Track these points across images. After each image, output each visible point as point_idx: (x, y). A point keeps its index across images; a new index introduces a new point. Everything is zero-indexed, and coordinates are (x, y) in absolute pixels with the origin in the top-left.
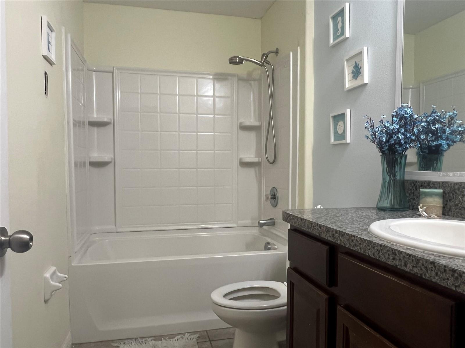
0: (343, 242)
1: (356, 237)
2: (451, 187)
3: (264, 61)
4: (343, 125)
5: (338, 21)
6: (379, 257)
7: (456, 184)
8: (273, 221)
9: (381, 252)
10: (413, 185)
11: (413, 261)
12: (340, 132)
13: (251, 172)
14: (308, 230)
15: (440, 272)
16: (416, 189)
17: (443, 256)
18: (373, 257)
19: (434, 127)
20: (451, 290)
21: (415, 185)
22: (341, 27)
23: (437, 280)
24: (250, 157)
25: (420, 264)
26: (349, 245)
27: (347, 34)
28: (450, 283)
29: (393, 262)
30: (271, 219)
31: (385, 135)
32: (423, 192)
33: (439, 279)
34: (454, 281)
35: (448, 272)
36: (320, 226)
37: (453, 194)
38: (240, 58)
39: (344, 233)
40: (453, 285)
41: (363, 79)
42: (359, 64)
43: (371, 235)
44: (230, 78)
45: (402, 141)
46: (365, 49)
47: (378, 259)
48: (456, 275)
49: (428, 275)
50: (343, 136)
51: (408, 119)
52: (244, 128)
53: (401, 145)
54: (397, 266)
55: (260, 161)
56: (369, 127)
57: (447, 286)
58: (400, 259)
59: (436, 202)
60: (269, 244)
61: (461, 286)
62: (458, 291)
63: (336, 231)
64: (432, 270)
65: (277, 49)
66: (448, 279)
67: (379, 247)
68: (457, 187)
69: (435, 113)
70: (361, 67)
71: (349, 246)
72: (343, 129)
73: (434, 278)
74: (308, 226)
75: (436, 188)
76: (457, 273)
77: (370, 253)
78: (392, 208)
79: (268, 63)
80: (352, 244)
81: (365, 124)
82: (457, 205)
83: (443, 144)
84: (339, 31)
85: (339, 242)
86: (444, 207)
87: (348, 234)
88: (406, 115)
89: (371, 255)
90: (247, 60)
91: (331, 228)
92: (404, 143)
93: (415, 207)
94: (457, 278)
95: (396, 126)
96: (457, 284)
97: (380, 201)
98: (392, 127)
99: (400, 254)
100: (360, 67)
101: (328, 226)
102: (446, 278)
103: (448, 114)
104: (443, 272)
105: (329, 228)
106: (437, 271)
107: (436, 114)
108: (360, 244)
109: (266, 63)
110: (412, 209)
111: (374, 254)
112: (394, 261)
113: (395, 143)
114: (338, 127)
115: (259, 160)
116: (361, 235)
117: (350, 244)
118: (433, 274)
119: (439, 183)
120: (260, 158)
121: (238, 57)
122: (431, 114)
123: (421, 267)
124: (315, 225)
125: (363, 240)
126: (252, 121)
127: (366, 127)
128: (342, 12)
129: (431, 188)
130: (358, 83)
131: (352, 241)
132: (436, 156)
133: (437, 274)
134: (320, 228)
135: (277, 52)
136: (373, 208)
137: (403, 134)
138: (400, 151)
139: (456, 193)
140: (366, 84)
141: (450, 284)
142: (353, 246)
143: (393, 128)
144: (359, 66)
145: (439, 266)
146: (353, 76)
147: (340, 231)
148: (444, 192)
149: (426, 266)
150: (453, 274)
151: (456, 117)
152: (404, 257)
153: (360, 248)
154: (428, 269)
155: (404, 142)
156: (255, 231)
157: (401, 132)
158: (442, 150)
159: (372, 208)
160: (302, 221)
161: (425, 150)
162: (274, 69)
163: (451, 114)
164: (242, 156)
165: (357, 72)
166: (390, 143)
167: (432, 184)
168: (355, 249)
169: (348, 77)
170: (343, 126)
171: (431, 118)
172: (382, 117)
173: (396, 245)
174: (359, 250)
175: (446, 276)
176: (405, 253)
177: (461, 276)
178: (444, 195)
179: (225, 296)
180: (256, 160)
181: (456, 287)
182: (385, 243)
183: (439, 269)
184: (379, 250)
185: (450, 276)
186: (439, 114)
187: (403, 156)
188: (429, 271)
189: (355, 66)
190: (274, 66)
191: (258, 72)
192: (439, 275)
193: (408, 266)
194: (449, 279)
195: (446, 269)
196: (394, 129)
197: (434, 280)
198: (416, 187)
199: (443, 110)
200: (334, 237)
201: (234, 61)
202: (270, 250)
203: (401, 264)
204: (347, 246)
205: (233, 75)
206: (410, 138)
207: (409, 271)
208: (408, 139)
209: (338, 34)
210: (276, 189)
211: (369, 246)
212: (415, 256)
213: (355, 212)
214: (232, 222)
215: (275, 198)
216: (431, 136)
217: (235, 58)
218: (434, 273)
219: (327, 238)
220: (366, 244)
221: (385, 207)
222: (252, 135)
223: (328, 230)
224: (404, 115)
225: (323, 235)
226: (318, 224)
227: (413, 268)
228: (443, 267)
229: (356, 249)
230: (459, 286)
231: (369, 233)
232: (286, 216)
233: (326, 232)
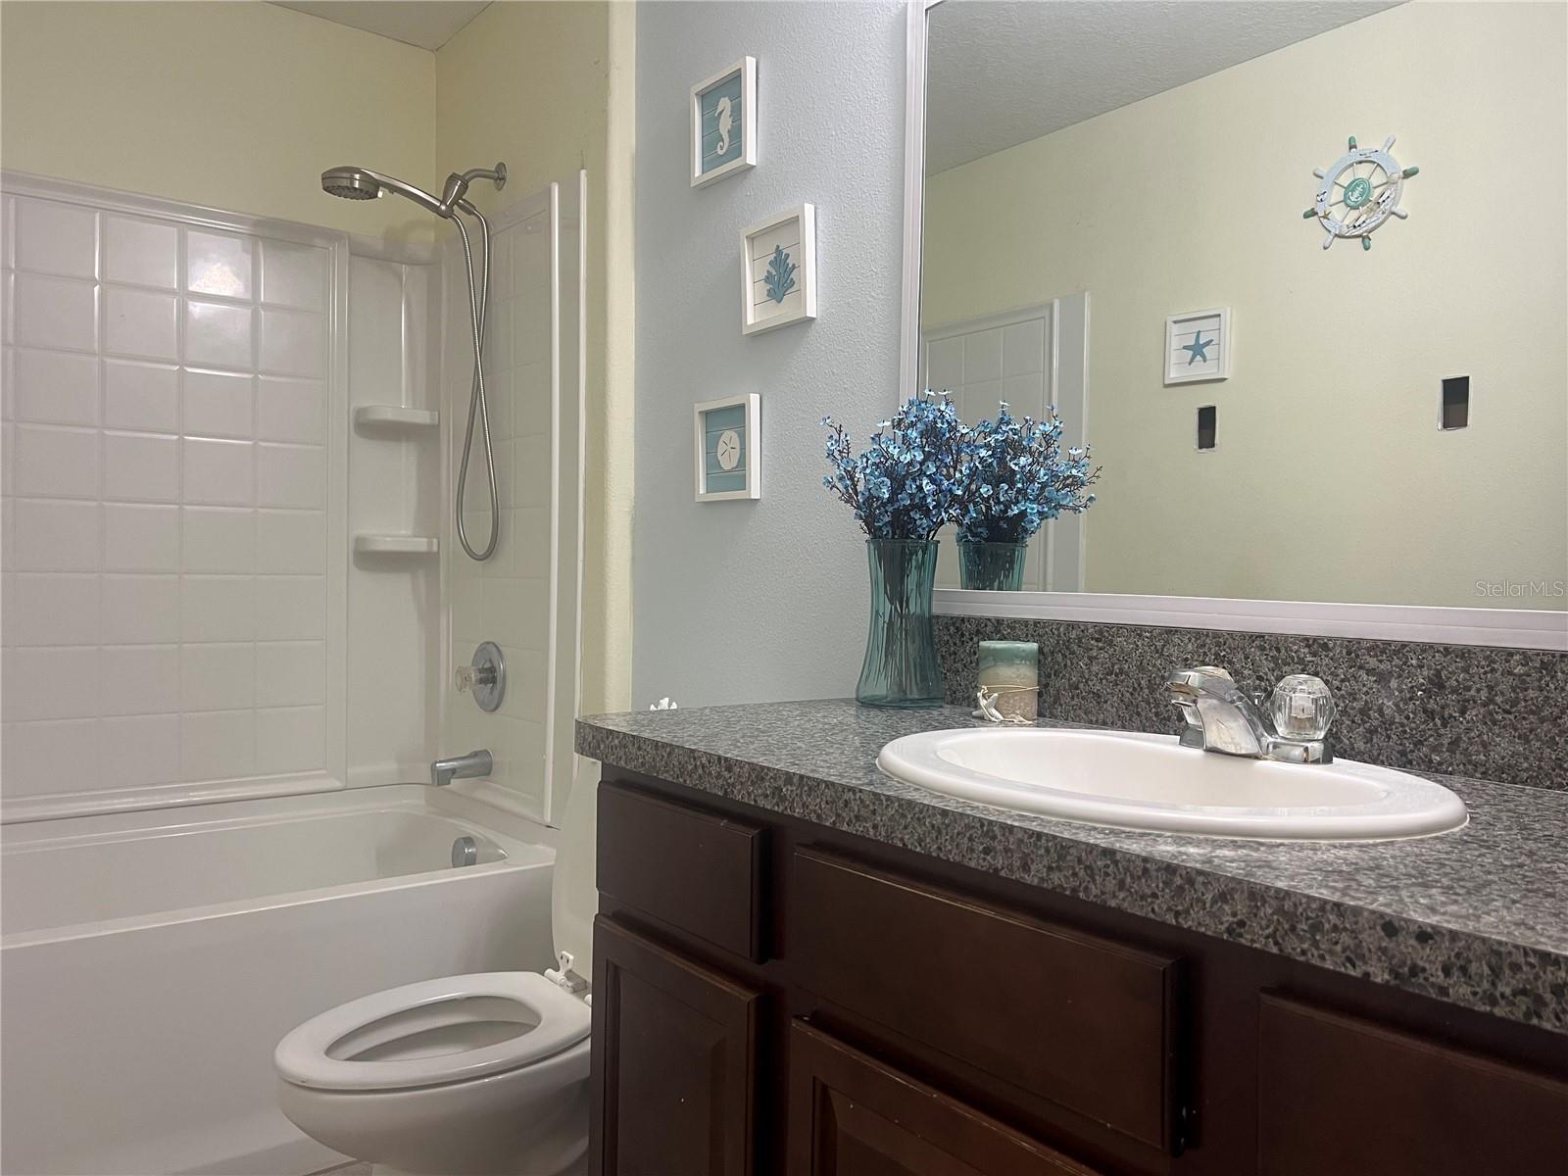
0: (815, 811)
1: (861, 791)
2: (1059, 636)
3: (455, 202)
4: (736, 443)
5: (719, 110)
6: (939, 848)
7: (1072, 625)
8: (487, 759)
9: (944, 832)
10: (952, 629)
11: (1047, 850)
12: (728, 463)
13: (398, 592)
14: (681, 780)
15: (1132, 877)
16: (963, 642)
17: (1124, 832)
18: (918, 849)
19: (1016, 464)
20: (1163, 924)
21: (957, 628)
22: (729, 131)
23: (1124, 899)
24: (397, 533)
25: (1069, 858)
26: (834, 818)
27: (751, 157)
28: (1160, 907)
29: (984, 859)
30: (475, 755)
31: (885, 479)
32: (988, 649)
33: (1129, 898)
34: (1172, 897)
35: (1155, 873)
36: (729, 764)
37: (1064, 656)
38: (366, 177)
39: (819, 782)
40: (1169, 909)
41: (801, 302)
42: (787, 256)
43: (898, 782)
44: (318, 242)
45: (929, 500)
46: (809, 210)
47: (934, 854)
48: (1178, 881)
49: (1094, 891)
50: (738, 478)
51: (944, 435)
52: (371, 429)
53: (927, 513)
54: (996, 870)
55: (435, 549)
56: (836, 454)
57: (1152, 916)
58: (1007, 850)
59: (1022, 678)
60: (469, 841)
61: (1192, 912)
62: (1185, 926)
63: (789, 778)
64: (1107, 874)
65: (501, 166)
66: (1154, 895)
67: (938, 816)
68: (1073, 635)
69: (1008, 423)
70: (794, 265)
71: (834, 823)
72: (736, 454)
73: (1114, 896)
74: (682, 767)
75: (1017, 639)
76: (1181, 876)
77: (908, 838)
78: (901, 701)
79: (469, 210)
80: (844, 814)
81: (829, 444)
82: (1077, 688)
83: (1031, 514)
84: (723, 141)
85: (797, 810)
86: (1040, 694)
87: (829, 785)
88: (939, 425)
89: (912, 844)
90: (393, 189)
91: (768, 768)
92: (934, 507)
93: (959, 695)
94: (1181, 888)
95: (916, 454)
96: (1180, 908)
97: (864, 678)
98: (906, 458)
99: (1007, 834)
100: (790, 266)
101: (754, 761)
102: (1148, 892)
103: (1041, 427)
104: (1139, 878)
105: (763, 768)
106: (1122, 876)
107: (1010, 426)
108: (874, 812)
109: (461, 207)
110: (952, 703)
111: (920, 841)
112: (989, 858)
113: (913, 507)
114: (721, 448)
115: (430, 544)
116: (871, 783)
117: (838, 815)
118: (1111, 884)
119: (1026, 623)
120: (435, 540)
121: (358, 171)
122: (999, 427)
123: (1073, 868)
124: (709, 762)
125: (882, 797)
126: (401, 406)
127: (830, 454)
128: (733, 84)
129: (1003, 638)
130: (783, 313)
131: (846, 803)
132: (1011, 545)
133: (1121, 885)
134: (729, 769)
135: (499, 176)
136: (847, 701)
137: (933, 481)
138: (924, 529)
139: (1073, 653)
140: (813, 319)
141: (1161, 910)
142: (850, 820)
143: (908, 459)
144: (790, 262)
145: (1129, 861)
146: (769, 291)
147: (802, 777)
148: (1040, 650)
149: (1088, 864)
150: (1171, 880)
151: (1060, 436)
152: (1021, 841)
153: (875, 827)
154: (1096, 871)
155: (934, 503)
156: (413, 801)
157: (928, 473)
158: (1025, 530)
159: (842, 700)
160: (657, 749)
161: (979, 530)
162: (491, 233)
163: (1048, 428)
164: (365, 530)
165: (782, 279)
166: (896, 506)
167: (1008, 626)
168: (857, 831)
169: (752, 291)
170: (737, 446)
171: (999, 437)
172: (880, 425)
173: (987, 809)
174: (872, 832)
175: (1149, 886)
176: (1025, 831)
177: (1191, 882)
178: (1041, 657)
179: (333, 1048)
180: (420, 545)
181: (1177, 914)
182: (951, 807)
183: (1127, 869)
184: (938, 828)
185: (1161, 885)
186: (1017, 427)
187: (929, 548)
188: (1097, 877)
189: (775, 258)
190: (488, 221)
191: (426, 234)
192: (1127, 886)
193: (1033, 867)
194: (1159, 894)
195: (1148, 866)
196: (910, 464)
197: (1113, 903)
198: (963, 635)
199: (1028, 418)
200: (780, 797)
201: (345, 183)
202: (474, 864)
203: (1011, 864)
204: (828, 824)
205: (332, 236)
206: (950, 490)
207: (1036, 881)
208: (946, 496)
209: (721, 152)
210: (497, 648)
211: (904, 816)
212: (1055, 837)
213: (802, 715)
214: (323, 772)
215: (494, 681)
216: (1006, 491)
217: (348, 175)
218: (1114, 882)
219: (755, 801)
220: (893, 812)
221: (880, 699)
222: (404, 459)
223: (759, 773)
224: (936, 423)
225: (739, 792)
226: (719, 758)
227: (1048, 875)
228: (1139, 862)
229: (858, 829)
230: (1187, 912)
231: (890, 775)
232: (593, 737)
233: (752, 781)
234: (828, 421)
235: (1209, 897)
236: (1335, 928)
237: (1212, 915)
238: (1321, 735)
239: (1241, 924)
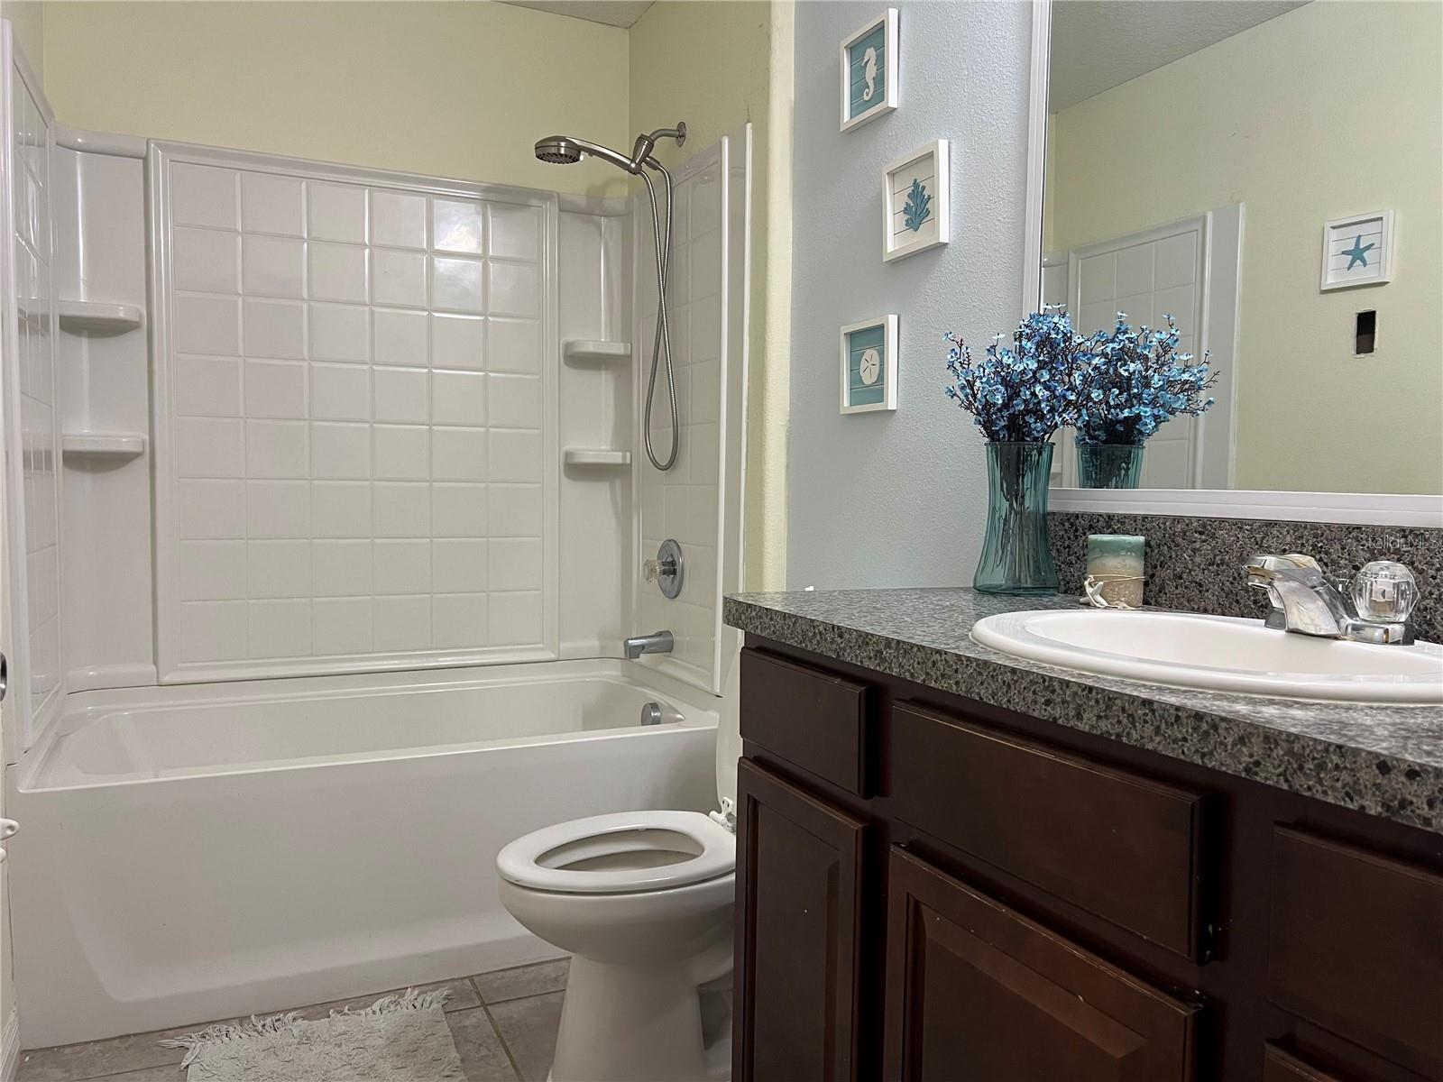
0: (909, 670)
1: (946, 653)
2: (1165, 529)
3: (643, 160)
4: (876, 360)
5: (865, 61)
6: (1009, 701)
7: (1177, 520)
8: (669, 638)
9: (1013, 686)
10: (1067, 524)
11: (1097, 702)
12: (869, 378)
13: (600, 495)
14: (804, 645)
15: (1166, 723)
16: (1076, 537)
17: (1169, 689)
18: (992, 702)
19: (1126, 370)
20: (1192, 764)
21: (1072, 524)
22: (874, 79)
23: (1159, 743)
24: (598, 447)
25: (1114, 708)
26: (924, 676)
27: (893, 99)
28: (1189, 749)
29: (1045, 710)
30: (660, 634)
31: (1000, 386)
32: (1095, 542)
33: (1164, 742)
34: (1199, 741)
35: (1185, 721)
36: (841, 632)
37: (1170, 548)
38: (570, 145)
39: (912, 646)
40: (1197, 751)
41: (935, 229)
42: (924, 188)
43: (982, 648)
44: (534, 202)
45: (1043, 405)
46: (943, 145)
47: (1004, 706)
48: (1205, 727)
49: (1135, 736)
50: (878, 392)
51: (1059, 345)
52: (578, 360)
53: (1042, 417)
54: (1055, 719)
55: (628, 461)
56: (957, 365)
57: (1182, 757)
58: (1064, 702)
59: (1128, 568)
60: (655, 706)
61: (1215, 754)
62: (1210, 766)
63: (888, 642)
64: (1146, 722)
65: (682, 125)
66: (1185, 740)
67: (1009, 674)
68: (1179, 528)
69: (1125, 332)
70: (929, 196)
71: (924, 680)
72: (876, 370)
73: (1152, 741)
74: (804, 633)
75: (1127, 533)
76: (1207, 722)
77: (983, 693)
78: (1014, 588)
79: (655, 166)
80: (932, 673)
81: (949, 357)
82: (1181, 578)
83: (1145, 417)
84: (868, 87)
85: (895, 670)
86: (1146, 584)
87: (921, 648)
88: (1054, 336)
89: (987, 697)
90: (592, 152)
91: (872, 635)
92: (1049, 412)
93: (1072, 585)
94: (1206, 733)
95: (1029, 363)
96: (1206, 750)
97: (982, 568)
98: (1019, 367)
99: (1064, 688)
100: (926, 197)
101: (862, 629)
102: (1179, 736)
103: (1157, 335)
104: (1172, 724)
105: (867, 634)
106: (1158, 723)
107: (1127, 336)
108: (956, 671)
109: (647, 163)
110: (1066, 592)
111: (994, 695)
112: (1049, 708)
113: (1027, 412)
114: (863, 364)
115: (624, 457)
116: (958, 648)
117: (927, 674)
118: (1149, 730)
119: (1135, 518)
120: (628, 454)
121: (564, 139)
122: (1115, 336)
123: (1118, 716)
124: (825, 630)
125: (963, 658)
126: (600, 340)
127: (951, 366)
128: (877, 35)
129: (1114, 532)
130: (920, 240)
131: (934, 663)
132: (1127, 447)
133: (1157, 730)
134: (841, 636)
135: (680, 134)
136: (966, 590)
137: (1047, 387)
138: (1038, 432)
139: (1177, 545)
140: (945, 245)
141: (1189, 752)
142: (937, 678)
143: (1022, 368)
144: (926, 193)
145: (1164, 709)
146: (907, 221)
147: (898, 642)
148: (1147, 544)
149: (1130, 712)
150: (1198, 726)
151: (1177, 344)
152: (1076, 694)
153: (957, 683)
154: (1137, 719)
155: (1048, 408)
156: (611, 672)
157: (1042, 380)
158: (1141, 433)
159: (961, 588)
160: (785, 620)
161: (1097, 433)
162: (673, 186)
163: (1164, 336)
164: (570, 446)
165: (919, 209)
166: (1011, 411)
167: (1118, 521)
168: (942, 687)
169: (892, 220)
170: (877, 363)
171: (1115, 345)
172: (995, 338)
173: (1052, 669)
174: (954, 687)
175: (1180, 731)
176: (1079, 685)
177: (1215, 727)
178: (1148, 550)
179: (541, 859)
180: (617, 458)
181: (1203, 755)
182: (1021, 666)
183: (1162, 717)
184: (1009, 683)
185: (1190, 730)
186: (1134, 335)
187: (1044, 447)
188: (1137, 724)
189: (913, 191)
190: (671, 175)
191: (621, 189)
192: (1162, 732)
193: (1085, 716)
194: (1189, 738)
195: (1180, 714)
196: (1024, 372)
197: (1150, 746)
198: (1076, 530)
199: (1144, 327)
200: (881, 658)
201: (553, 150)
202: (659, 723)
203: (1067, 714)
204: (919, 681)
205: (545, 196)
206: (1064, 396)
207: (1087, 729)
208: (1060, 402)
209: (866, 98)
210: (675, 542)
211: (980, 674)
212: (1103, 690)
213: (920, 598)
214: (541, 645)
215: (674, 572)
216: (1117, 395)
217: (555, 143)
218: (1152, 728)
219: (862, 662)
220: (972, 671)
221: (995, 587)
222: (603, 384)
223: (865, 639)
224: (1050, 334)
225: (849, 654)
226: (833, 626)
227: (1097, 722)
228: (1172, 711)
229: (942, 685)
230: (1211, 753)
231: (976, 643)
232: (737, 610)
233: (859, 646)
234: (950, 336)
235: (1230, 740)
236: (1337, 767)
237: (1232, 755)
238: (1403, 617)
239: (1257, 763)
